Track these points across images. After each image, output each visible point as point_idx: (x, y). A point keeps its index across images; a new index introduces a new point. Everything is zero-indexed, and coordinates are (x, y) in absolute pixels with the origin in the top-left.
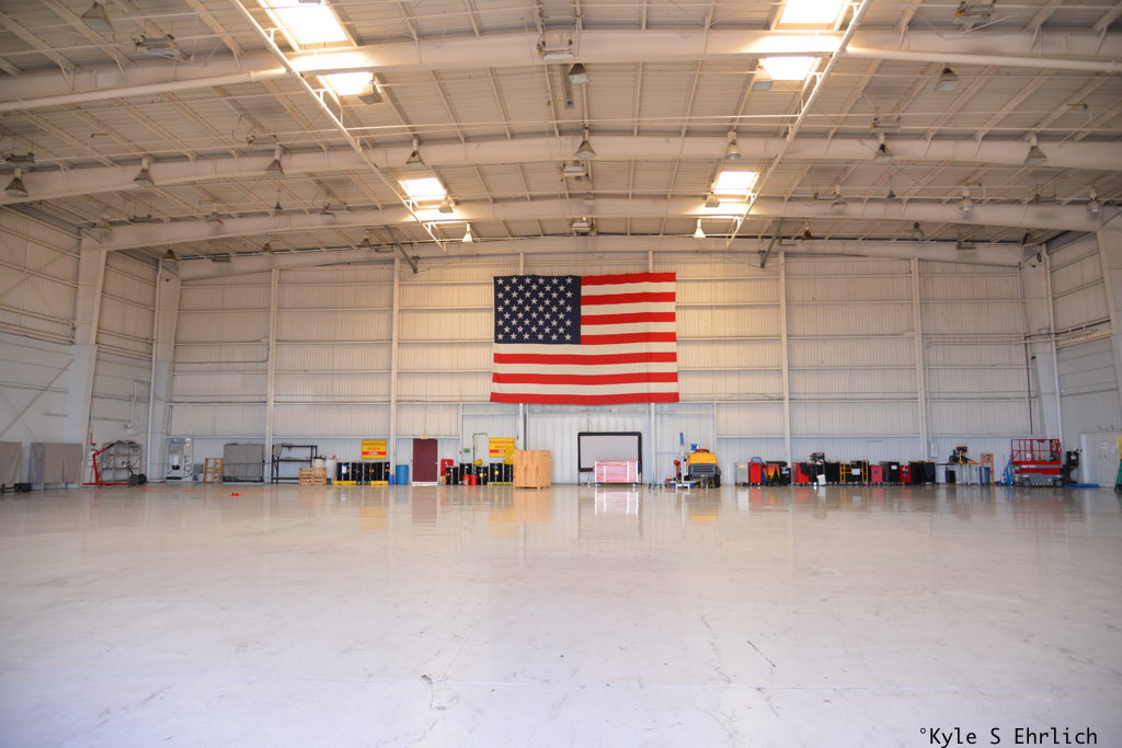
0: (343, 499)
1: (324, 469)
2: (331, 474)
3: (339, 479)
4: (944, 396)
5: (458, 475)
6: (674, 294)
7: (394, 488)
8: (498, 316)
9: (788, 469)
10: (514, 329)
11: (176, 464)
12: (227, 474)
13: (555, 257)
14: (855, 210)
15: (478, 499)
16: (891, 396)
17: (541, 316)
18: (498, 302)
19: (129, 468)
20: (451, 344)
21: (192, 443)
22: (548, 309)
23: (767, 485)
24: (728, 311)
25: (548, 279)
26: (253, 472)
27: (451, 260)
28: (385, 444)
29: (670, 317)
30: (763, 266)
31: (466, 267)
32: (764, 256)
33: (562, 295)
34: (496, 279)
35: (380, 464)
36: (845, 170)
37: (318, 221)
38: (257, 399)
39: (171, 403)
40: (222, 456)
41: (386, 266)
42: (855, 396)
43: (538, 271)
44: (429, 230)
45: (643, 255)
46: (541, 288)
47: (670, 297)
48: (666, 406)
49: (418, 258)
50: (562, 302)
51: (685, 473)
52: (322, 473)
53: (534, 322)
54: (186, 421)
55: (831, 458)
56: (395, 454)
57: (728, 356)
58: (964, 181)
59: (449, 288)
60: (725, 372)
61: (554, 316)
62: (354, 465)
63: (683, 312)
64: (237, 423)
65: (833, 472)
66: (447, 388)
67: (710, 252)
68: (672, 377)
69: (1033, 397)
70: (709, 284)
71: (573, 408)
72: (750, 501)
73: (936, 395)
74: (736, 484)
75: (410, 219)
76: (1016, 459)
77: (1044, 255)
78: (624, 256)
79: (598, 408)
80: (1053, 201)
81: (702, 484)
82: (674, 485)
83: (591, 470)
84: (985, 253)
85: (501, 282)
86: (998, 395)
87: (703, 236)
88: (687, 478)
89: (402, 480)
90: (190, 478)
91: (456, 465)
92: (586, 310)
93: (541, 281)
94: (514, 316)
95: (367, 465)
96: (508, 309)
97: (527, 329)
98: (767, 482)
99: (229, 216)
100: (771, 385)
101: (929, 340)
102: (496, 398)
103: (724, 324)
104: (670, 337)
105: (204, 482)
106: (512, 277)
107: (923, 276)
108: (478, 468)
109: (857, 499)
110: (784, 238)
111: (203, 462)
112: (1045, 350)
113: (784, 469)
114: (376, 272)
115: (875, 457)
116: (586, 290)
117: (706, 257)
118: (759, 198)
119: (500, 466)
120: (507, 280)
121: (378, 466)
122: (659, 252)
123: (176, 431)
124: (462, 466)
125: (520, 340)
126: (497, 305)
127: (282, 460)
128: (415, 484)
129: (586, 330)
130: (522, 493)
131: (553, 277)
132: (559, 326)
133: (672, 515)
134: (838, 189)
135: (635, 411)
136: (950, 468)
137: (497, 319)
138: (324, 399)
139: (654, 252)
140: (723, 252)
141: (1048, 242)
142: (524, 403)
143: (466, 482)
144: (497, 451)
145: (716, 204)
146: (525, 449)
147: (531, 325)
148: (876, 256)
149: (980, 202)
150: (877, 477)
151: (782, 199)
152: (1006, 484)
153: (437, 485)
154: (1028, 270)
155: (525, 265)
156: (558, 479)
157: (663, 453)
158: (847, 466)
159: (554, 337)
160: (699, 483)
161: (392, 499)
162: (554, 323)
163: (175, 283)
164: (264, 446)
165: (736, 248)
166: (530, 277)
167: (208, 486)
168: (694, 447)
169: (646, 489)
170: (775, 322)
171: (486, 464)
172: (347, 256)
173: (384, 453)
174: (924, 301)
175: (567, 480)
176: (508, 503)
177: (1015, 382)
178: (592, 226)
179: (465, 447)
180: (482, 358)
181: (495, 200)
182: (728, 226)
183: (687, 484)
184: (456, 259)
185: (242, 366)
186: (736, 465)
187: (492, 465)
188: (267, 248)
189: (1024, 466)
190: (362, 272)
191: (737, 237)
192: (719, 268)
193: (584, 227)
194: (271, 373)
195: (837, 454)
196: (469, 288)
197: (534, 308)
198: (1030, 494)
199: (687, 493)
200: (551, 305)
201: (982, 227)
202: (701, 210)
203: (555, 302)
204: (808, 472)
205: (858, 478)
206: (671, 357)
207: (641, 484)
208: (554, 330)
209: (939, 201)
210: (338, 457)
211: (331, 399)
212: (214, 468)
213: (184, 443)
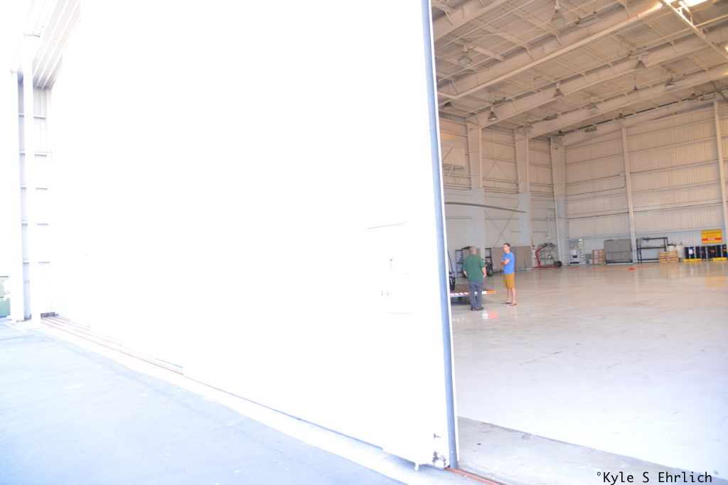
1: (676, 252)
2: (681, 254)
3: (687, 258)
11: (575, 254)
12: (608, 259)
19: (552, 258)
21: (583, 242)
26: (625, 256)
28: (721, 233)
35: (718, 246)
37: (660, 90)
38: (621, 211)
39: (568, 219)
40: (603, 248)
41: (706, 109)
52: (675, 254)
54: (577, 229)
62: (697, 248)
64: (611, 227)
90: (584, 263)
95: (709, 248)
99: (600, 102)
105: (594, 264)
111: (591, 252)
121: (717, 248)
123: (572, 236)
127: (643, 248)
163: (561, 150)
164: (630, 240)
167: (596, 266)
173: (720, 239)
185: (608, 192)
188: (620, 116)
194: (630, 194)
210: (684, 243)
211: (674, 206)
212: (598, 255)
213: (578, 242)
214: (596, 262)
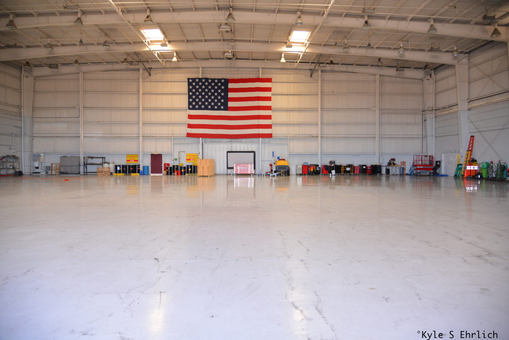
0: (118, 182)
1: (109, 168)
2: (112, 170)
3: (116, 172)
4: (387, 136)
5: (172, 170)
6: (271, 88)
7: (142, 177)
8: (190, 97)
9: (319, 168)
10: (197, 103)
11: (37, 166)
12: (62, 170)
13: (216, 69)
14: (353, 51)
15: (181, 181)
16: (364, 136)
17: (210, 97)
18: (190, 90)
19: (14, 168)
20: (168, 110)
21: (44, 156)
22: (213, 94)
23: (310, 175)
24: (294, 97)
25: (213, 80)
26: (75, 170)
27: (167, 70)
28: (137, 157)
29: (269, 99)
30: (311, 76)
31: (174, 73)
32: (312, 71)
33: (219, 88)
34: (189, 79)
35: (135, 166)
36: (349, 32)
37: (101, 49)
38: (75, 135)
39: (33, 137)
40: (59, 162)
41: (135, 72)
42: (349, 136)
43: (208, 76)
44: (156, 55)
45: (257, 69)
46: (210, 84)
47: (269, 90)
48: (266, 140)
49: (151, 68)
50: (219, 91)
51: (274, 169)
52: (107, 170)
53: (206, 100)
54: (40, 146)
55: (338, 163)
56: (142, 161)
57: (295, 117)
58: (401, 40)
59: (167, 83)
60: (293, 125)
61: (216, 97)
62: (123, 166)
63: (275, 96)
64: (66, 147)
65: (338, 169)
66: (165, 131)
67: (288, 69)
68: (269, 126)
69: (424, 137)
70: (286, 84)
71: (225, 140)
72: (303, 181)
73: (384, 136)
74: (297, 174)
75: (147, 49)
76: (415, 164)
77: (433, 74)
78: (248, 69)
79: (236, 140)
80: (438, 50)
81: (282, 174)
82: (269, 175)
83: (233, 168)
84: (408, 73)
85: (191, 81)
86: (410, 136)
87: (285, 61)
88: (275, 172)
89: (146, 173)
90: (44, 173)
91: (171, 166)
92: (231, 95)
93: (210, 81)
94: (197, 97)
95: (129, 166)
96: (194, 94)
97: (203, 103)
98: (310, 174)
99: (57, 46)
100: (313, 131)
101: (382, 111)
102: (189, 135)
103: (293, 102)
104: (269, 108)
105: (51, 174)
106: (196, 79)
107: (381, 83)
108: (181, 167)
109: (348, 181)
110: (321, 63)
111: (50, 165)
112: (430, 117)
113: (317, 168)
114: (130, 75)
115: (356, 163)
116: (231, 86)
117: (286, 71)
118: (310, 44)
119: (191, 166)
120: (194, 80)
121: (134, 167)
122: (264, 68)
123: (36, 150)
124: (174, 166)
125: (200, 108)
126: (189, 92)
127: (88, 164)
128: (152, 175)
129: (231, 104)
130: (201, 178)
131: (215, 79)
132: (218, 102)
133: (268, 188)
134: (346, 41)
135: (253, 142)
136: (388, 168)
137: (189, 98)
138: (108, 135)
139: (262, 68)
140: (293, 69)
141: (435, 69)
142: (202, 137)
143: (176, 173)
144: (189, 160)
145: (290, 46)
146: (203, 158)
147: (205, 101)
148: (361, 73)
149: (407, 50)
150: (357, 171)
151: (321, 45)
152: (410, 175)
153: (162, 175)
154: (426, 81)
155: (202, 73)
156: (218, 172)
157: (265, 161)
158: (344, 166)
159: (216, 107)
160: (280, 174)
161: (141, 181)
162: (216, 101)
163: (31, 79)
164: (79, 157)
165: (299, 67)
166: (205, 79)
167: (54, 176)
168: (278, 158)
169: (257, 177)
170: (315, 102)
171: (185, 165)
172: (116, 67)
173: (137, 161)
174: (381, 94)
175: (222, 172)
176: (195, 183)
177: (417, 131)
178: (233, 55)
179: (175, 158)
180: (182, 117)
181: (188, 41)
182: (296, 57)
183: (275, 174)
184: (169, 70)
185: (67, 119)
186: (297, 166)
187: (188, 166)
188: (76, 62)
189: (418, 167)
190: (124, 75)
191: (300, 62)
192: (292, 77)
193: (230, 55)
194: (81, 123)
195: (341, 161)
196: (176, 83)
197: (206, 94)
198: (420, 179)
199: (275, 178)
200: (215, 92)
201: (408, 61)
202: (284, 49)
203: (216, 91)
204: (327, 169)
205: (349, 172)
206: (269, 117)
207: (255, 174)
208: (216, 104)
209: (390, 49)
210: (115, 162)
211: (111, 135)
212: (56, 168)
213: (40, 156)
214: (53, 173)
